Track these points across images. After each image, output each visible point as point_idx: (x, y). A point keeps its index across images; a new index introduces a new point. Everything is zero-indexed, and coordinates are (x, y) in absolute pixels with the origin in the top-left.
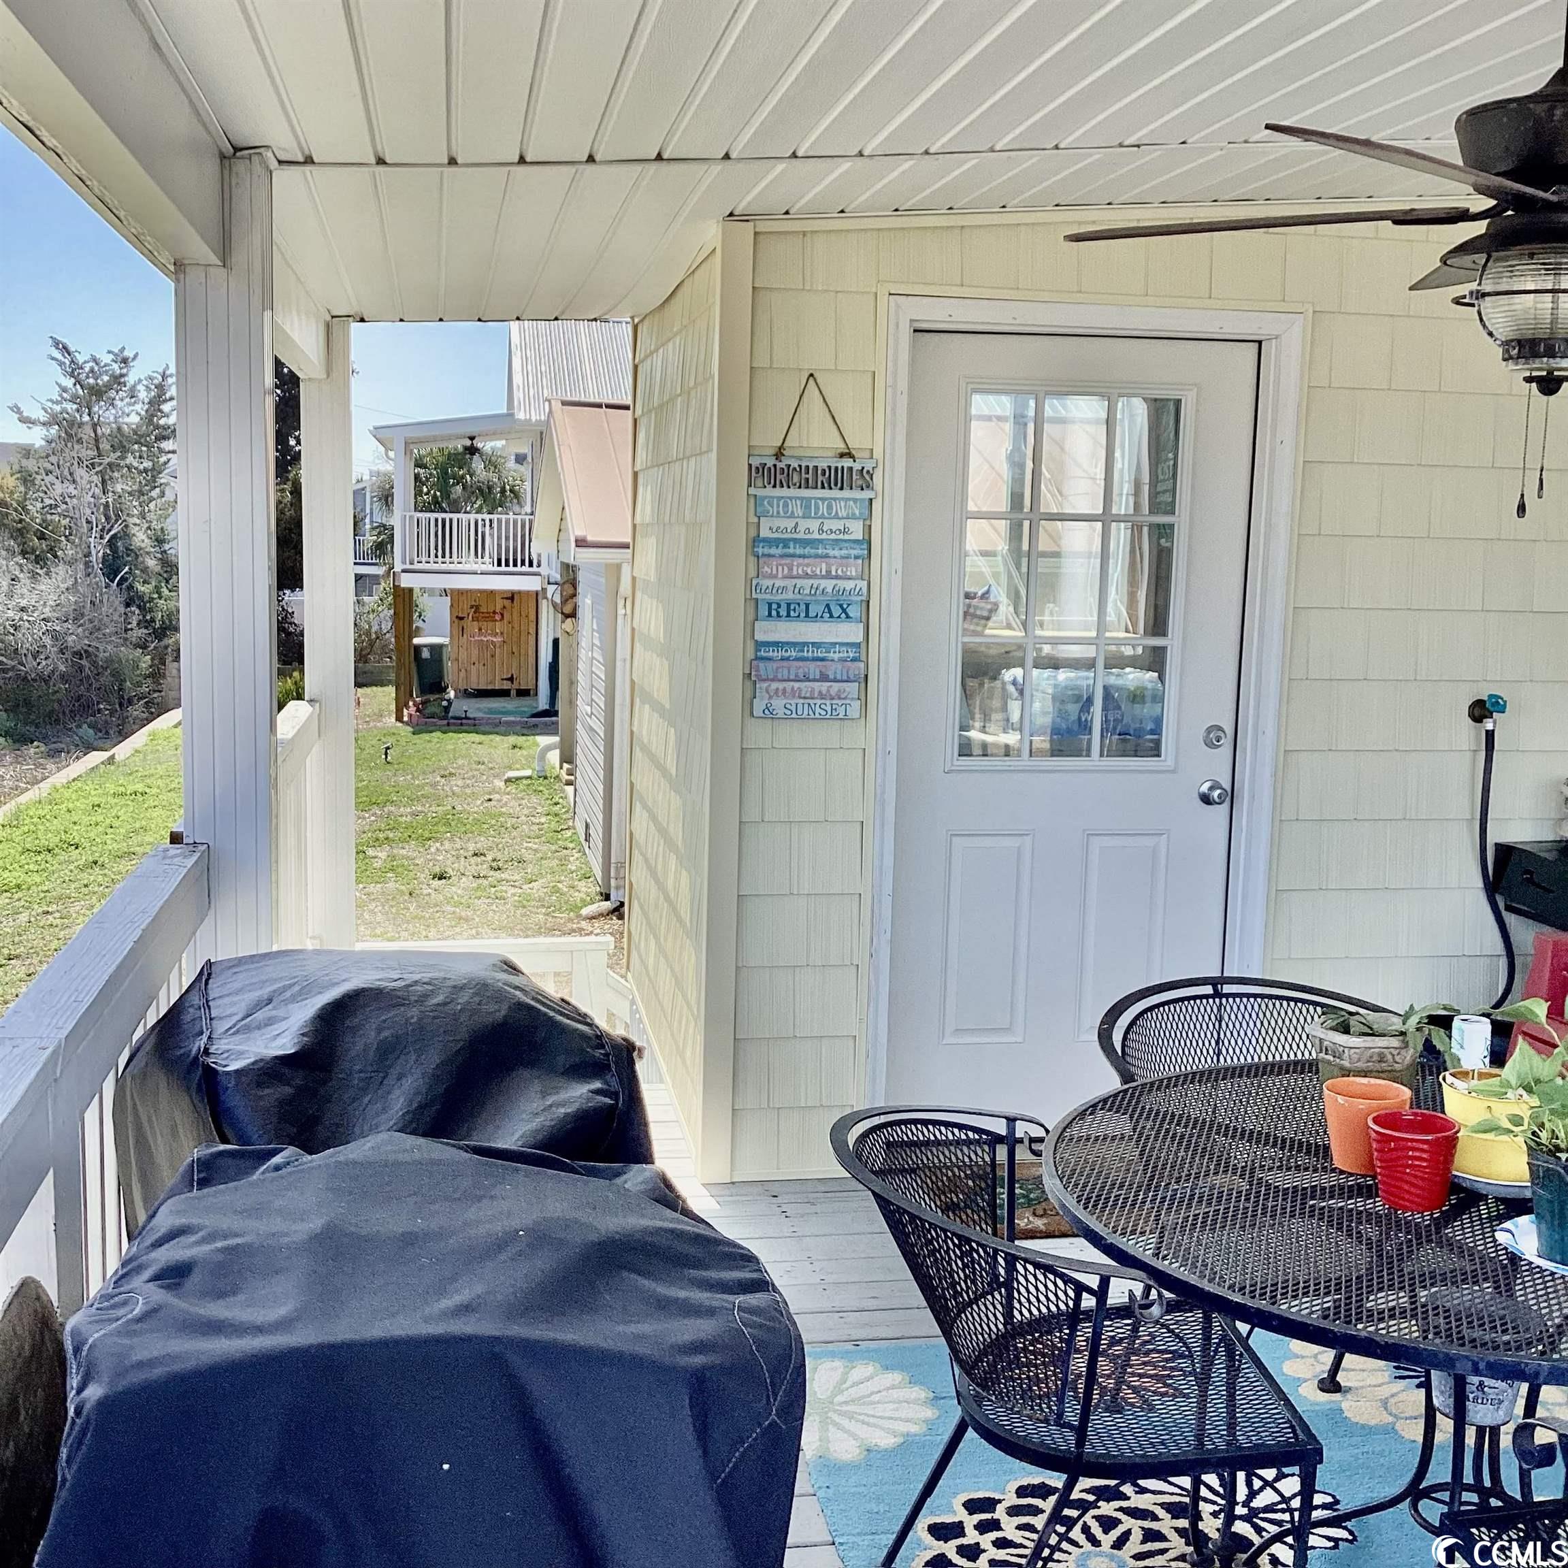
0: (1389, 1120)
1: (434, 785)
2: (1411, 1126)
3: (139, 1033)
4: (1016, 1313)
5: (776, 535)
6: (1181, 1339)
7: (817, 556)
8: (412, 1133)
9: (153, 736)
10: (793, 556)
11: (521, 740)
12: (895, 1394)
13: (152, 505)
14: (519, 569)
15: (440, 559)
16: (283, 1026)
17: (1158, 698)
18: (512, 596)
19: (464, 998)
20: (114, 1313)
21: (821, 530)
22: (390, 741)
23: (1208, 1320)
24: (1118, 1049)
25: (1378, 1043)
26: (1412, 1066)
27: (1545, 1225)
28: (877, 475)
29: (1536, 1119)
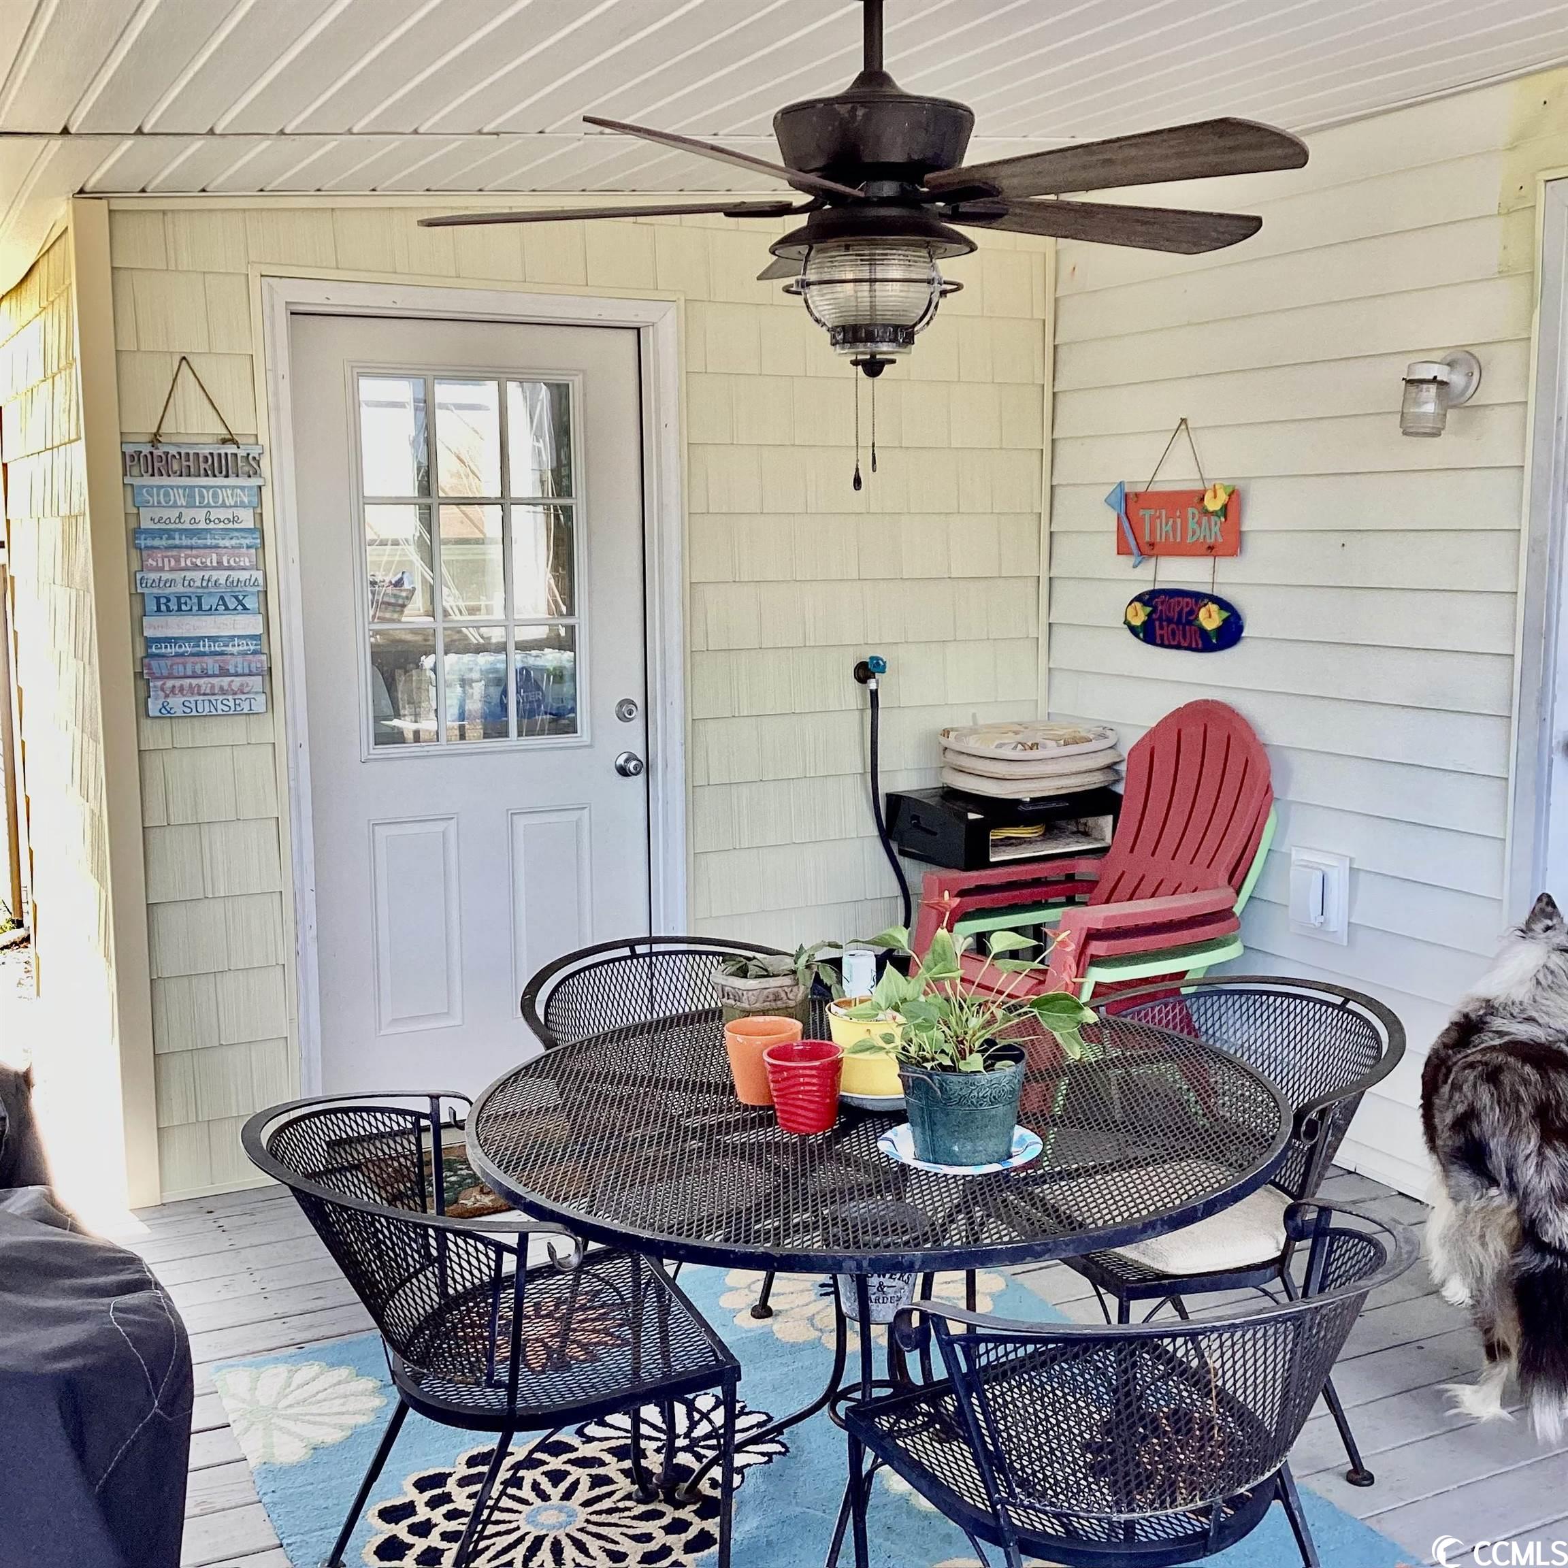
0: (782, 1052)
2: (805, 1055)
4: (449, 1288)
5: (158, 526)
7: (206, 547)
10: (179, 547)
12: (341, 1389)
17: (572, 677)
21: (208, 520)
23: (636, 1269)
24: (542, 1020)
25: (772, 982)
26: (803, 1001)
27: (918, 1130)
28: (265, 462)
29: (904, 1035)
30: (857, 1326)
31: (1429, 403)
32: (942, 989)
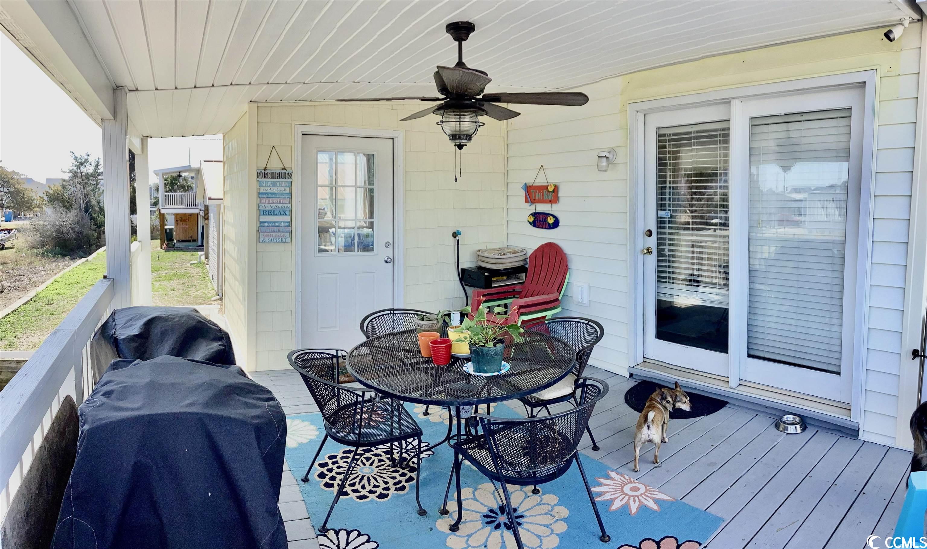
0: (435, 342)
1: (171, 266)
2: (441, 343)
3: (96, 329)
4: (340, 404)
5: (265, 192)
6: (385, 406)
7: (277, 197)
8: (172, 355)
9: (98, 254)
10: (270, 197)
11: (194, 253)
12: (307, 428)
13: (96, 193)
14: (193, 207)
15: (172, 205)
16: (135, 327)
17: (373, 236)
18: (191, 215)
19: (184, 319)
20: (92, 405)
21: (277, 190)
22: (159, 254)
23: (392, 400)
24: (365, 330)
25: (431, 322)
26: (440, 327)
27: (475, 364)
28: (293, 175)
29: (470, 337)
30: (456, 418)
31: (604, 162)
32: (481, 323)
